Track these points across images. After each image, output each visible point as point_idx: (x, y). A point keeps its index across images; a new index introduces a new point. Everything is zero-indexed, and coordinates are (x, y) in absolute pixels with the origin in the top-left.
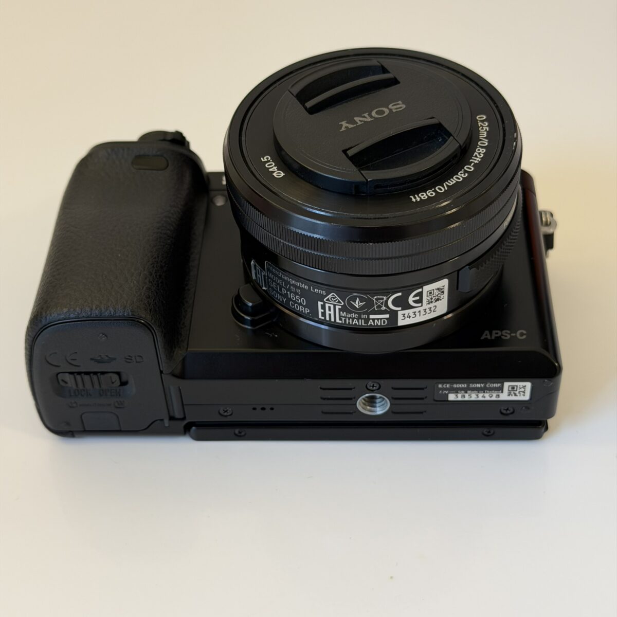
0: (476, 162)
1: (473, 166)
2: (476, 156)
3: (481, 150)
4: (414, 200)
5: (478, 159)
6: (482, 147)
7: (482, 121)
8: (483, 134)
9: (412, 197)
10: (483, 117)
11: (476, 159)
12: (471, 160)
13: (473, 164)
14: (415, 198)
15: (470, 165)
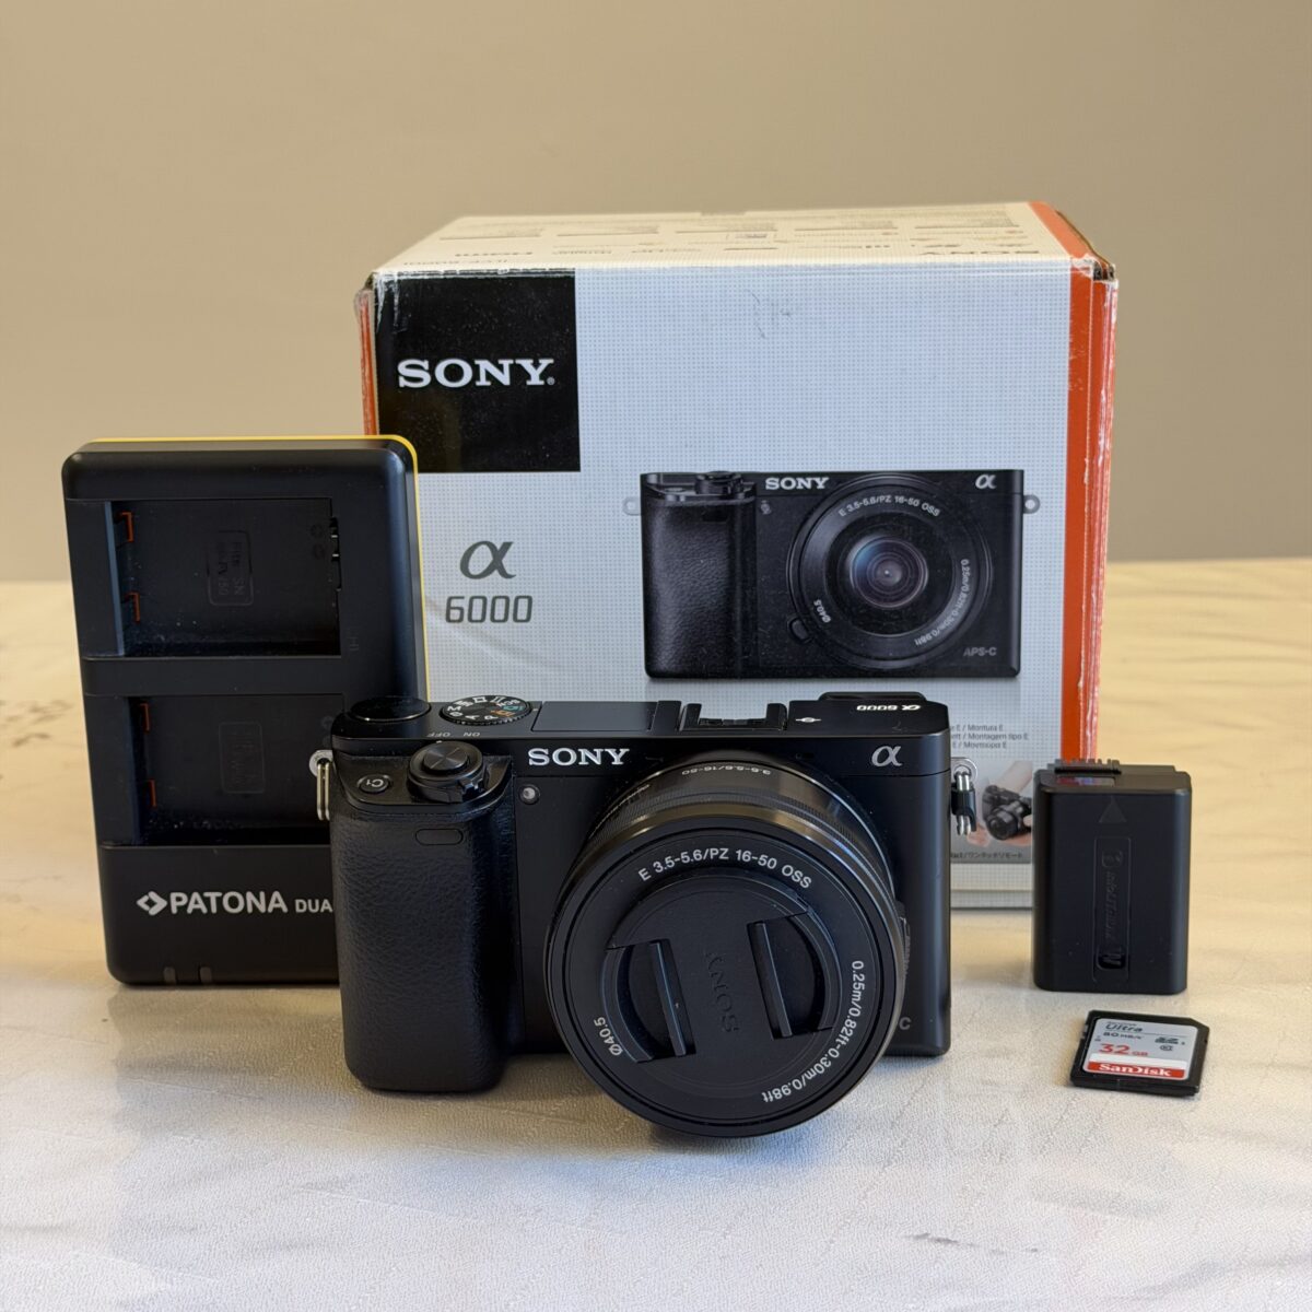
0: (843, 1043)
1: (839, 1050)
2: (844, 1034)
3: (852, 1022)
4: (766, 1099)
5: (845, 1038)
6: (853, 1018)
7: (858, 972)
8: (857, 996)
9: (764, 1094)
10: (859, 965)
11: (844, 1040)
12: (838, 1040)
13: (838, 1047)
14: (768, 1096)
15: (835, 1047)
